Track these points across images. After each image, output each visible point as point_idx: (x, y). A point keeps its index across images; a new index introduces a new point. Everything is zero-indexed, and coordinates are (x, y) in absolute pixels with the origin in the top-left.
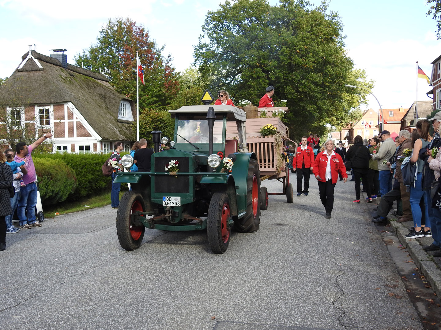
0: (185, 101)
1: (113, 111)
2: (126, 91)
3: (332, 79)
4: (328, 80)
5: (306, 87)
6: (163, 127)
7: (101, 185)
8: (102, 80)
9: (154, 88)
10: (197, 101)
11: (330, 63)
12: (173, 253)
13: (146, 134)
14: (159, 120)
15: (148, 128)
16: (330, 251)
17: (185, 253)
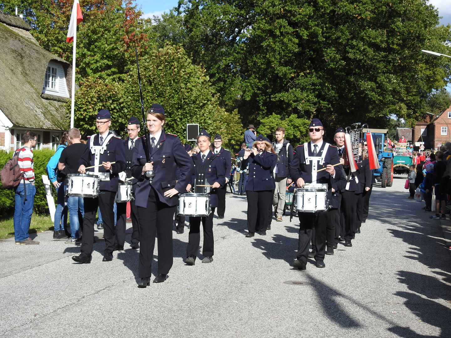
0: (155, 67)
1: (35, 80)
2: (59, 47)
3: (404, 40)
4: (396, 41)
5: (360, 51)
6: (117, 109)
7: (4, 203)
8: (19, 28)
9: (106, 43)
10: (175, 68)
11: (400, 14)
12: (104, 329)
13: (87, 119)
14: (110, 98)
15: (91, 110)
16: (380, 334)
17: (125, 329)
